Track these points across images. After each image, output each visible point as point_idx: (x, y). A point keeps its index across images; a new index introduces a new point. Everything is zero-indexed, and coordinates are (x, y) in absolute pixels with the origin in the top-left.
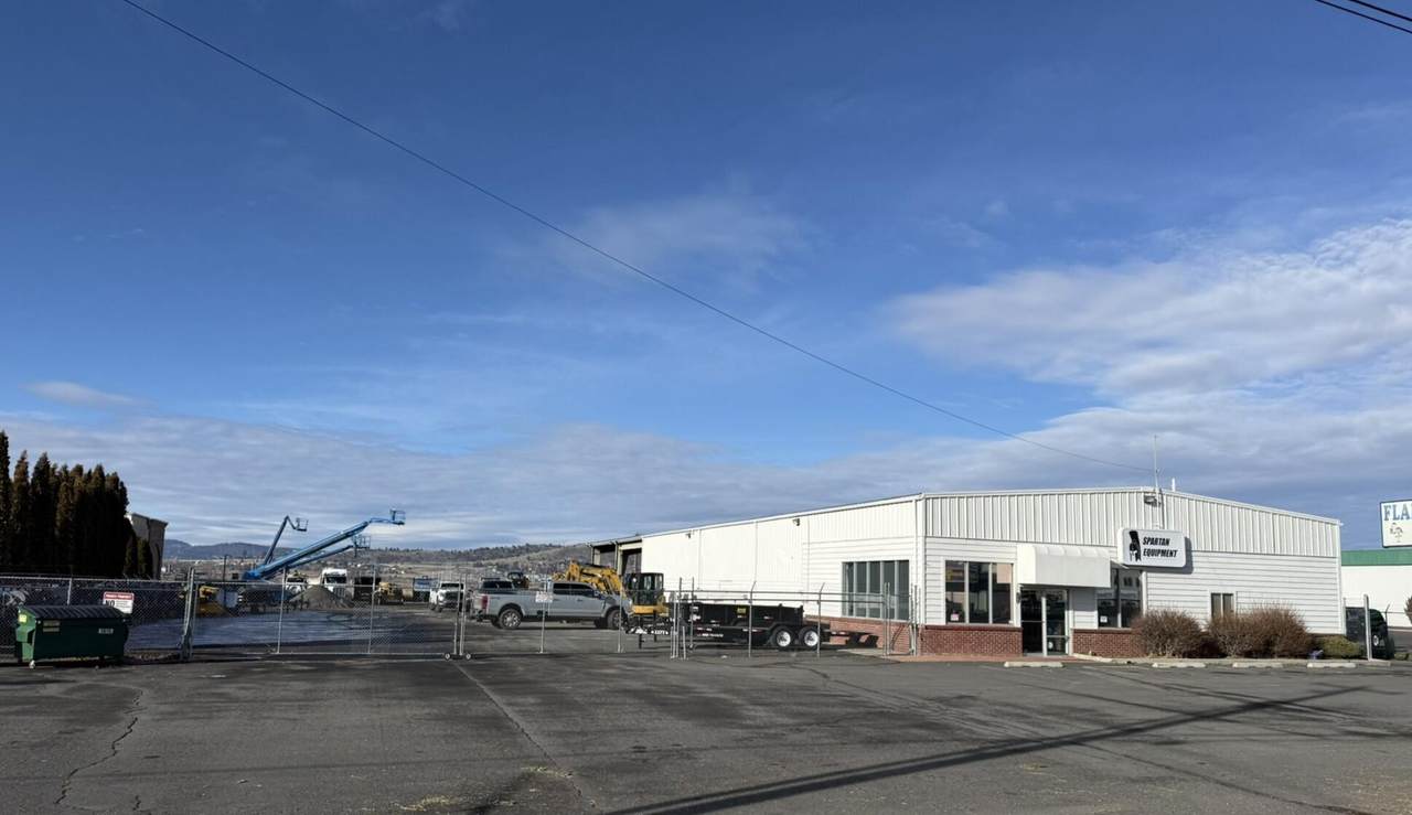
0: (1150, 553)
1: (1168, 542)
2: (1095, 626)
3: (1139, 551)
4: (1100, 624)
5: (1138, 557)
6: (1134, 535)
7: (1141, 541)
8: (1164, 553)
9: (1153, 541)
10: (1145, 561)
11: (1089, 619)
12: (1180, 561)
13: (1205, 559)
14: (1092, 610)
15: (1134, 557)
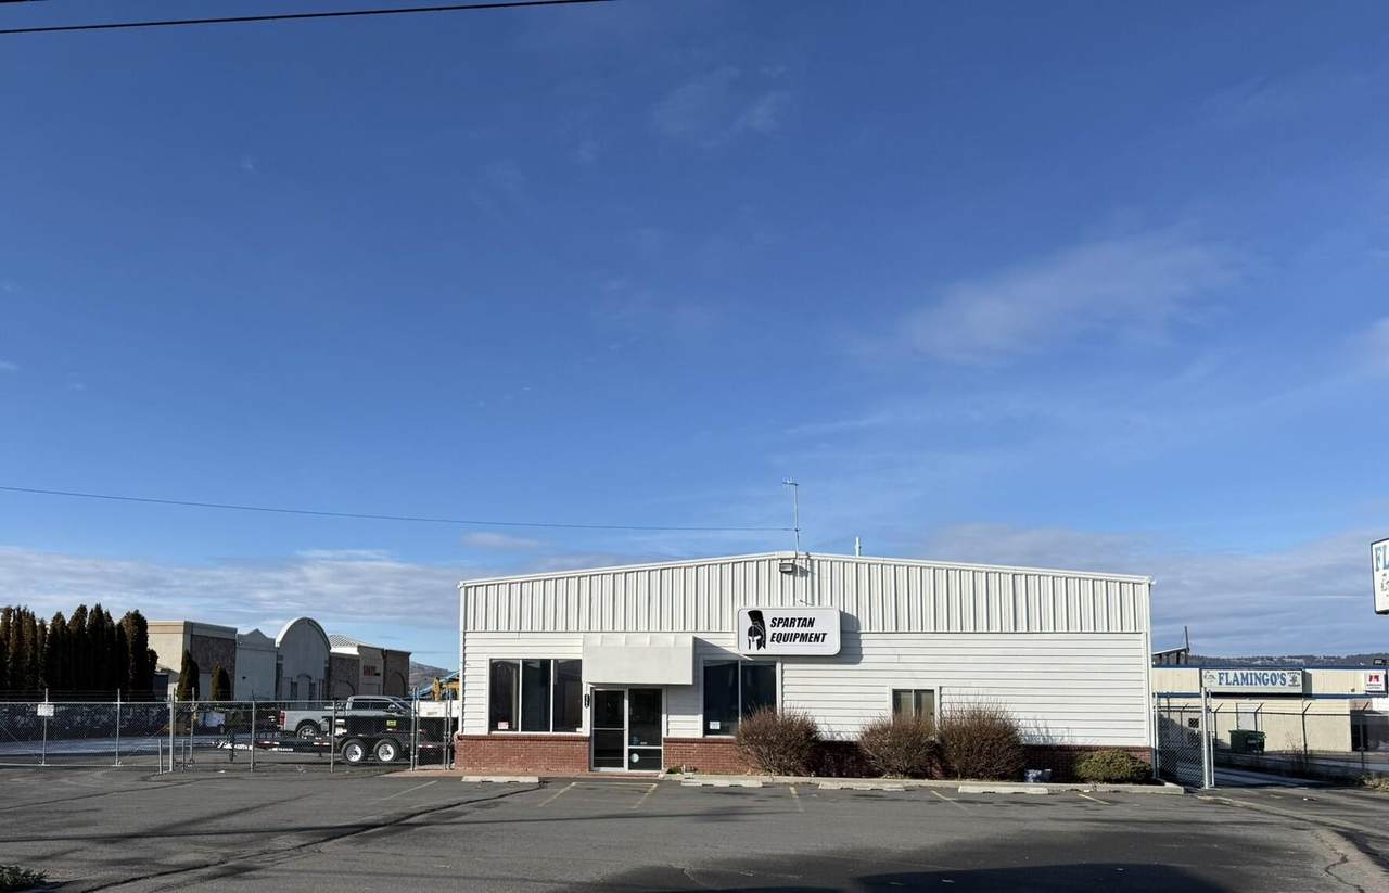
0: (780, 638)
1: (811, 623)
2: (699, 734)
3: (764, 637)
4: (707, 731)
5: (761, 643)
6: (756, 616)
7: (768, 622)
8: (804, 637)
9: (787, 622)
10: (772, 648)
11: (690, 726)
12: (832, 645)
13: (884, 643)
14: (697, 714)
15: (754, 645)
